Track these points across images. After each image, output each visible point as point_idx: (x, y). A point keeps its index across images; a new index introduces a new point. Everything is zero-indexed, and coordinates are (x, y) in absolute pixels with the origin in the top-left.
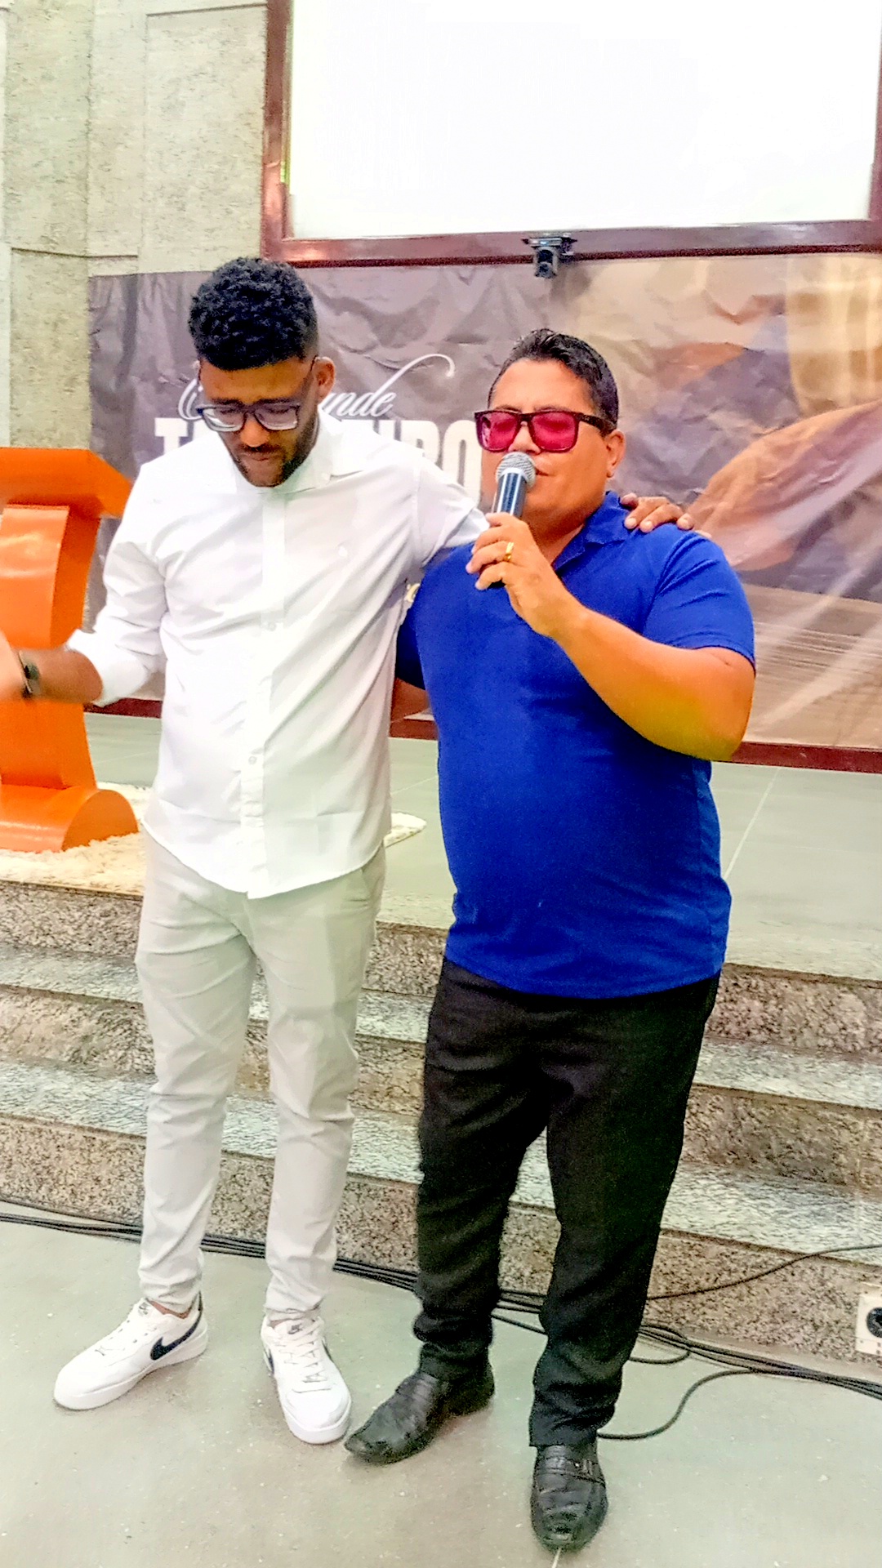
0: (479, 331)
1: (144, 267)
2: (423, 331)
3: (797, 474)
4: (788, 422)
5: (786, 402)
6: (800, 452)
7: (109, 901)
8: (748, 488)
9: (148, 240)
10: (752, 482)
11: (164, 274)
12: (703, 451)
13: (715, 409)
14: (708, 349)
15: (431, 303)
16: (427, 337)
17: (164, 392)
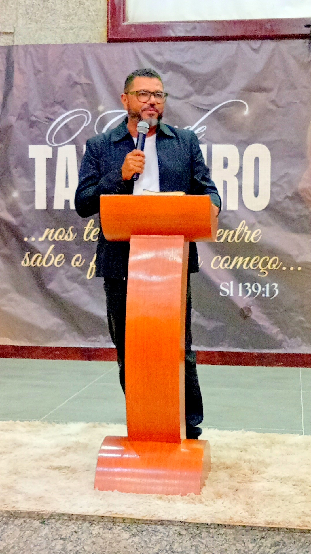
0: (266, 84)
1: (19, 41)
2: (225, 85)
7: (279, 534)
9: (21, 22)
11: (33, 46)
15: (231, 66)
16: (230, 89)
17: (35, 127)
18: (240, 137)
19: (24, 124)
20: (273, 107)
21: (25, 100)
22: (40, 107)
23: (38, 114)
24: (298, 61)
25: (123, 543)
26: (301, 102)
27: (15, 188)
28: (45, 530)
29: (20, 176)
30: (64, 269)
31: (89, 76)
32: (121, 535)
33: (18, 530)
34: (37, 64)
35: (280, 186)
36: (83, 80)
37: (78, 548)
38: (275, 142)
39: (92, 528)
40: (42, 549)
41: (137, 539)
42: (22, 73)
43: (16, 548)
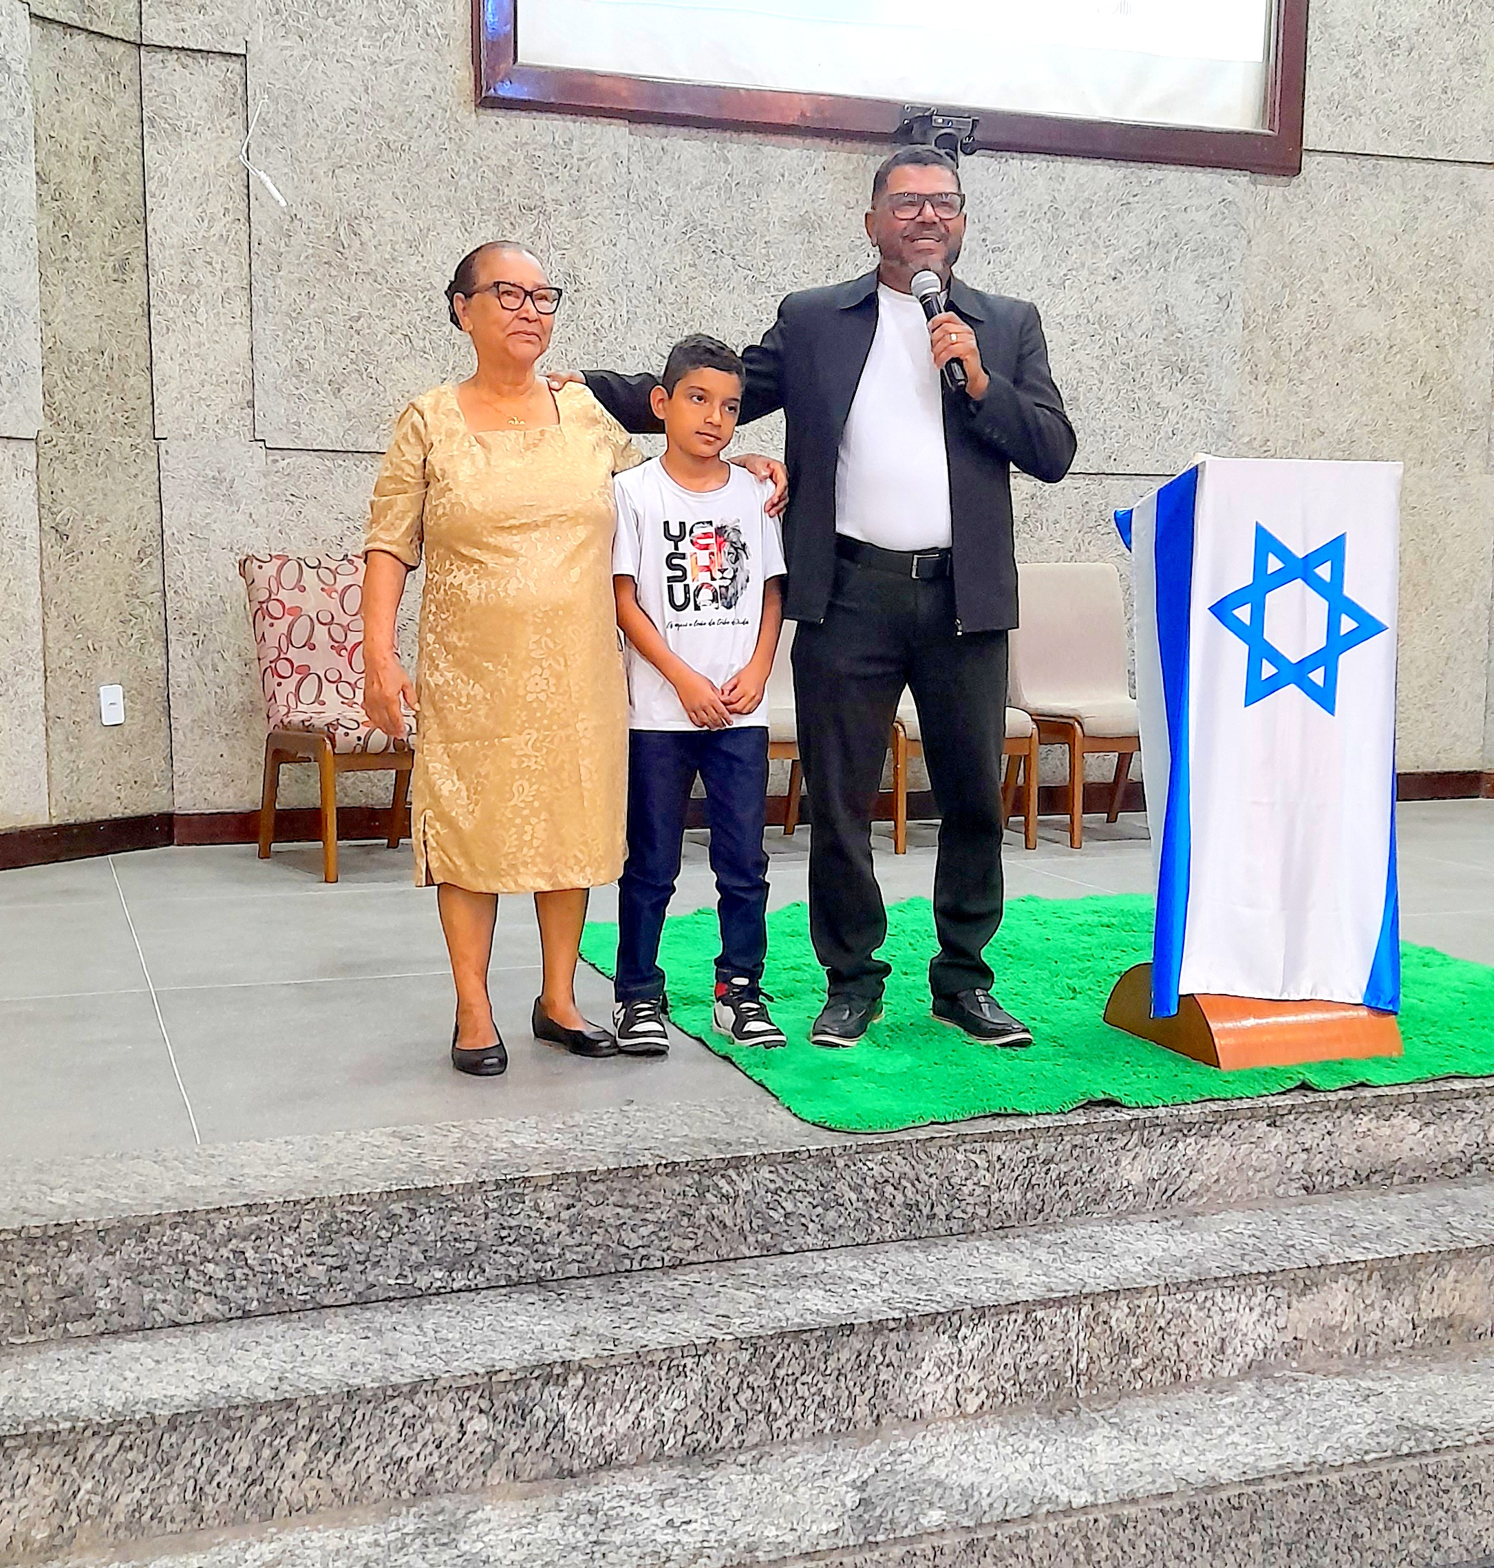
25: (1410, 1142)
28: (1277, 1138)
32: (1406, 1127)
33: (1227, 1144)
37: (1331, 1164)
39: (1357, 1122)
40: (1268, 1177)
41: (1430, 1131)
43: (1222, 1181)
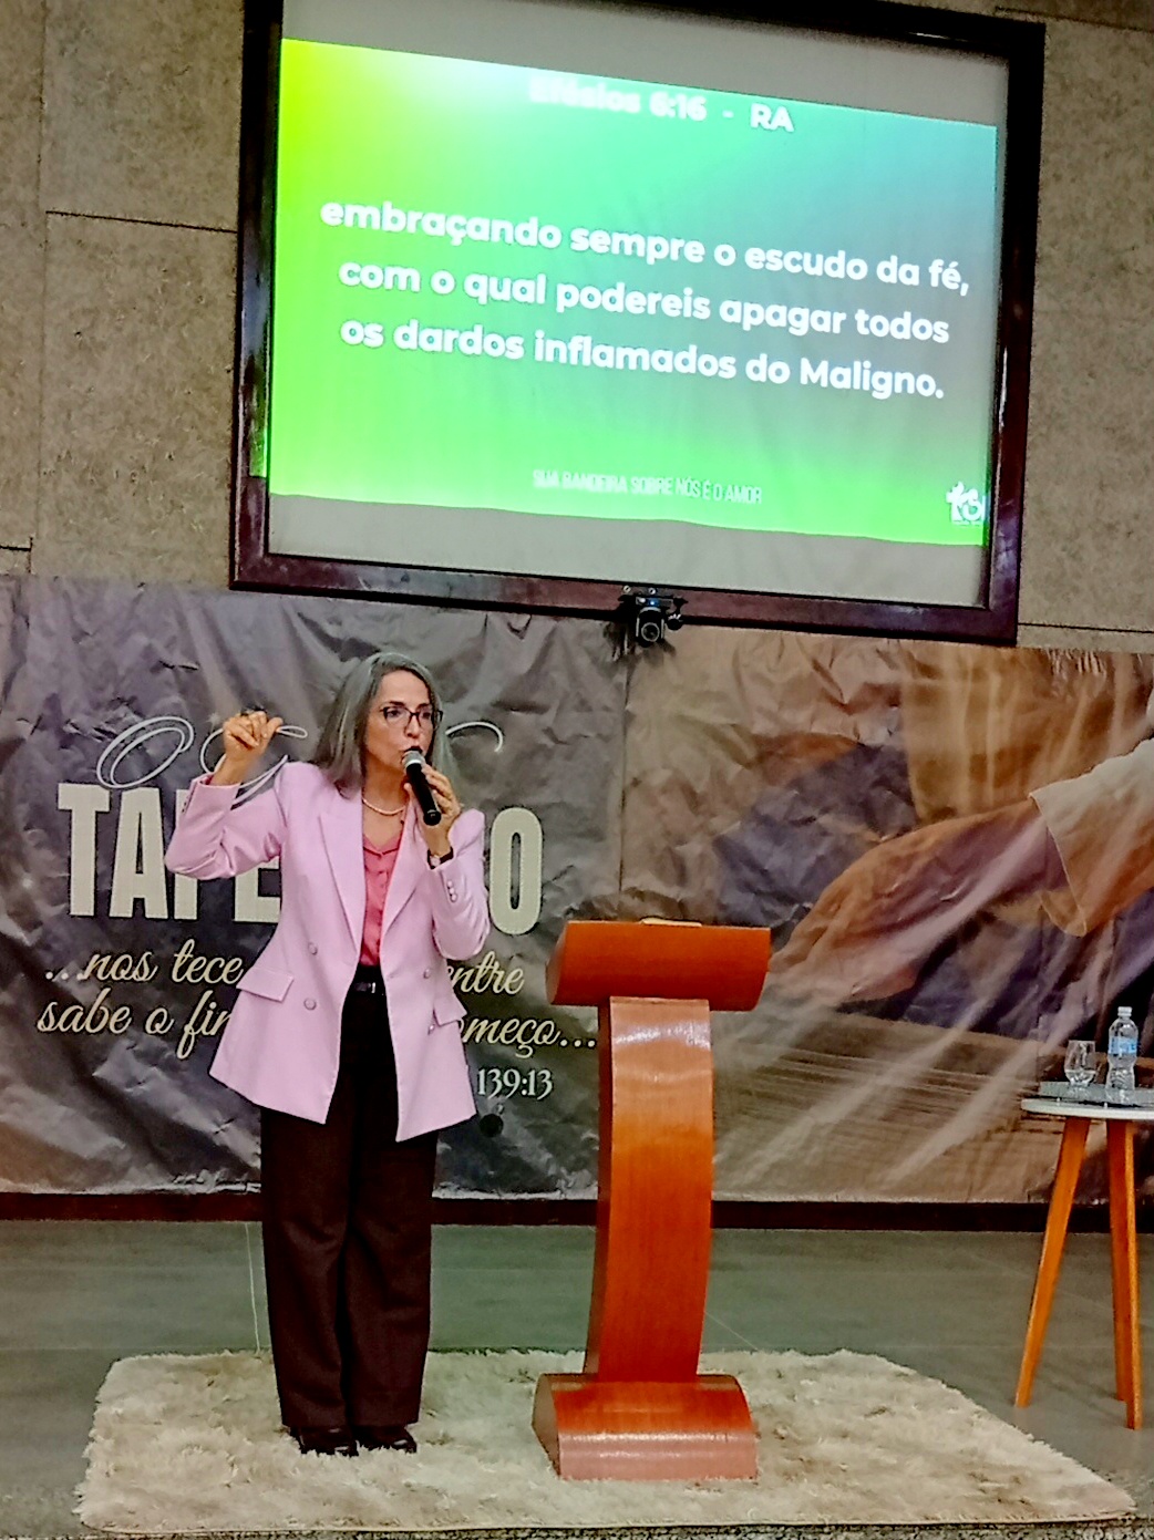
0: (536, 698)
1: (41, 567)
2: (461, 693)
3: (916, 890)
4: (905, 830)
5: (902, 806)
6: (919, 863)
8: (864, 905)
9: (46, 528)
10: (868, 897)
11: (73, 579)
12: (811, 860)
13: (825, 811)
14: (815, 742)
15: (474, 657)
16: (468, 701)
17: (73, 747)
18: (487, 793)
19: (49, 738)
20: (545, 740)
21: (54, 690)
22: (85, 705)
23: (82, 719)
24: (595, 661)
26: (599, 736)
27: (27, 871)
29: (39, 846)
30: (130, 1038)
31: (190, 652)
34: (79, 618)
35: (560, 889)
36: (177, 659)
38: (549, 806)
42: (48, 633)
